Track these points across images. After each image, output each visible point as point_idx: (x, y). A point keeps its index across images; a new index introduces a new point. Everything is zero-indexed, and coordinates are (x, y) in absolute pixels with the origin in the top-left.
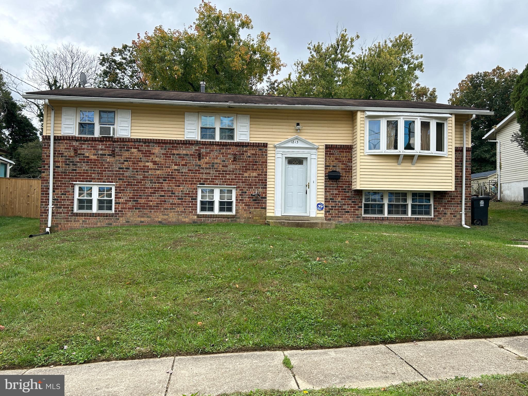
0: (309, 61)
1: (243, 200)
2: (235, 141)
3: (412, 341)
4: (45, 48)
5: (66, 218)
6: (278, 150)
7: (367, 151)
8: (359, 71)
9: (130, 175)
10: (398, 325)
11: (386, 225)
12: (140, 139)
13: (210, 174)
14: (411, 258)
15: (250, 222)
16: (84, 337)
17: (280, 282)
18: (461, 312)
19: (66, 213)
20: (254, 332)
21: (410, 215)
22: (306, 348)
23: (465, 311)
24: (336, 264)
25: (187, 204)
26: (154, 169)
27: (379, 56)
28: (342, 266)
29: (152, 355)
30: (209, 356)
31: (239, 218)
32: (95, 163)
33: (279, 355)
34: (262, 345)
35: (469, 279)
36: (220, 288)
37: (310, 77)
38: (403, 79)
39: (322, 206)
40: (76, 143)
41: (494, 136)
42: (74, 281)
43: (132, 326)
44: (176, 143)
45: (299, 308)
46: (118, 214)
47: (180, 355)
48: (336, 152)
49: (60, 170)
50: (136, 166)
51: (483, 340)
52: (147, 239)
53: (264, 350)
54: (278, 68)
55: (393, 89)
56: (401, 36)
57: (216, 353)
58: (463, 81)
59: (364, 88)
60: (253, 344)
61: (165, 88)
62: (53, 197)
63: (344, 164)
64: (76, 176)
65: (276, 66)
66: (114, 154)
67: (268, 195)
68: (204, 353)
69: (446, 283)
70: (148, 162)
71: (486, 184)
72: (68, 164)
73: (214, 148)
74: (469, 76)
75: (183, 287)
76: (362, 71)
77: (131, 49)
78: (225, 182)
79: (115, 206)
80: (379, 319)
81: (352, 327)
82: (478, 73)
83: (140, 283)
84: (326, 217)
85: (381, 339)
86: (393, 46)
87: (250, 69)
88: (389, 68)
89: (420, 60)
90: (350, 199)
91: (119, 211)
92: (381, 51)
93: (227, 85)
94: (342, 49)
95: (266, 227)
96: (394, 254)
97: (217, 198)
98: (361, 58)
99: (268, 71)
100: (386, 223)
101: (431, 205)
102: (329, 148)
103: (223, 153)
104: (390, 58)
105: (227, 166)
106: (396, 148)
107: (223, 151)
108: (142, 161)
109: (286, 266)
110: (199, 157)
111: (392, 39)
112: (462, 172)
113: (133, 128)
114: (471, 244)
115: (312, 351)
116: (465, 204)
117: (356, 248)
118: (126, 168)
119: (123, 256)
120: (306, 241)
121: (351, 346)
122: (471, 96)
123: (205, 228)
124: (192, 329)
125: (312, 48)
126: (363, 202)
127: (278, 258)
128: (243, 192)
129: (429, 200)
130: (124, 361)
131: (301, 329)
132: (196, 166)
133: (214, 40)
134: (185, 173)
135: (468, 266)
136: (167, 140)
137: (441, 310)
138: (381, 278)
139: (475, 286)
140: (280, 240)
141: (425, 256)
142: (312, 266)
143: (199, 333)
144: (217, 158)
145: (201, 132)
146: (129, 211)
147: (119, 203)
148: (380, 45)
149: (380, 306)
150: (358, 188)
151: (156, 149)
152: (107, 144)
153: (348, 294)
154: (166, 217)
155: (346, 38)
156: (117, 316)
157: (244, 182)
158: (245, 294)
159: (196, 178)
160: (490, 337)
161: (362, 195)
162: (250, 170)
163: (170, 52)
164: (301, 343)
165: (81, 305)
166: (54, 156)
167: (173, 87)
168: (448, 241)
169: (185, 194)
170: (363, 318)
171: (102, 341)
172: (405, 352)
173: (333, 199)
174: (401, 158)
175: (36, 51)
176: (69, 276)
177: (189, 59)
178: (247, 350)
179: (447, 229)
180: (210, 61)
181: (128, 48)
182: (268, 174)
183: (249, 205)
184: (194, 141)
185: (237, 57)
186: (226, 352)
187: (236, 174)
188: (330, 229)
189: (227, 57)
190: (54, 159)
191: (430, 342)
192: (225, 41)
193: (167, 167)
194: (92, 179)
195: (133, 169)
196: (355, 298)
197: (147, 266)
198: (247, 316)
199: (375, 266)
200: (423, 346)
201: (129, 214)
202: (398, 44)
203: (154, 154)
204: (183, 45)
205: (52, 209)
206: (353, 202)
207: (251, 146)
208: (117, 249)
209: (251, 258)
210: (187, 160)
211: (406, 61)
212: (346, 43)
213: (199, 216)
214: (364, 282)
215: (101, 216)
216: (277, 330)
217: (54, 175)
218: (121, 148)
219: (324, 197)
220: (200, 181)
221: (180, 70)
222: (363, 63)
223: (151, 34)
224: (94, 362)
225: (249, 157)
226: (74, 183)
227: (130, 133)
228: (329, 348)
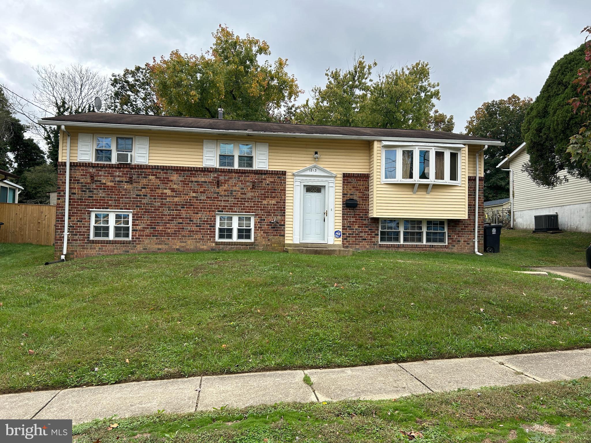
0: (327, 87)
1: (261, 227)
2: (254, 168)
3: (422, 360)
4: (52, 68)
5: (82, 246)
6: (297, 178)
7: (384, 180)
8: (376, 98)
9: (147, 202)
10: (409, 346)
11: (402, 253)
12: (158, 166)
13: (228, 201)
14: (423, 284)
15: (268, 250)
16: (113, 360)
17: (299, 307)
18: (467, 334)
19: (82, 240)
20: (276, 353)
21: (424, 242)
22: (325, 367)
23: (472, 332)
24: (353, 290)
25: (205, 232)
26: (172, 196)
27: (396, 84)
28: (359, 291)
29: (180, 375)
30: (234, 375)
31: (257, 245)
32: (112, 189)
33: (300, 374)
34: (283, 365)
35: (476, 303)
36: (242, 313)
37: (327, 104)
38: (420, 107)
39: (340, 234)
40: (93, 170)
41: (507, 165)
42: (98, 307)
43: (159, 349)
44: (194, 170)
45: (318, 331)
46: (135, 241)
47: (207, 375)
48: (354, 180)
49: (76, 197)
50: (154, 193)
51: (487, 358)
52: (167, 266)
53: (285, 369)
54: (296, 94)
55: (410, 116)
56: (418, 64)
57: (240, 373)
58: (479, 109)
59: (381, 115)
60: (275, 364)
61: (181, 113)
62: (69, 224)
63: (361, 192)
64: (93, 202)
65: (293, 93)
66: (132, 181)
67: (286, 223)
68: (229, 372)
69: (455, 307)
70: (166, 189)
71: (500, 212)
72: (85, 191)
73: (233, 175)
74: (485, 104)
75: (206, 312)
76: (380, 98)
77: (144, 71)
78: (244, 209)
79: (132, 233)
80: (392, 340)
81: (367, 348)
82: (494, 101)
83: (164, 309)
84: (343, 244)
85: (394, 358)
86: (410, 73)
87: (267, 94)
88: (406, 96)
89: (437, 88)
90: (367, 227)
91: (136, 238)
92: (398, 78)
93: (244, 111)
94: (360, 76)
95: (285, 255)
96: (408, 280)
97: (235, 225)
98: (378, 85)
99: (286, 98)
100: (402, 250)
101: (445, 233)
102: (347, 176)
103: (242, 181)
104: (407, 86)
105: (246, 194)
106: (411, 177)
107: (242, 179)
108: (159, 188)
109: (305, 291)
110: (218, 184)
111: (409, 67)
112: (475, 200)
113: (151, 155)
114: (481, 271)
115: (330, 370)
116: (478, 232)
117: (371, 274)
118: (144, 195)
119: (145, 283)
120: (324, 268)
121: (367, 365)
122: (487, 124)
123: (224, 256)
124: (217, 351)
125: (330, 74)
126: (380, 229)
127: (298, 284)
128: (261, 220)
129: (444, 228)
130: (153, 381)
131: (320, 350)
132: (215, 193)
133: (231, 66)
134: (203, 200)
135: (477, 291)
136: (186, 167)
137: (450, 332)
138: (395, 303)
139: (482, 310)
140: (299, 267)
141: (437, 282)
142: (330, 292)
143: (224, 354)
144: (236, 186)
145: (220, 159)
146: (146, 239)
147: (137, 230)
148: (397, 73)
149: (393, 329)
150: (375, 216)
151: (174, 176)
152: (124, 171)
153: (365, 318)
154: (183, 244)
155: (364, 65)
156: (144, 339)
157: (263, 210)
158: (266, 318)
159: (214, 206)
160: (492, 356)
161: (378, 223)
162: (268, 197)
163: (187, 77)
164: (320, 362)
165: (107, 330)
166: (70, 183)
167: (189, 112)
168: (460, 267)
169: (204, 221)
170: (378, 340)
171: (131, 364)
172: (415, 369)
173: (350, 227)
174: (416, 186)
175: (44, 72)
176: (93, 302)
177: (206, 85)
178: (270, 370)
179: (460, 257)
180: (227, 86)
181: (141, 70)
182: (286, 201)
183: (268, 233)
184: (213, 169)
185: (255, 83)
186: (250, 372)
187: (255, 202)
188: (347, 256)
189: (244, 83)
190: (70, 185)
191: (439, 360)
192: (243, 67)
193: (185, 194)
194: (109, 206)
195: (151, 196)
196: (371, 321)
197: (170, 292)
198: (269, 339)
199: (389, 292)
200: (432, 364)
201: (147, 241)
202: (415, 72)
203: (172, 181)
204: (200, 70)
205: (68, 237)
206: (369, 230)
207: (270, 174)
208: (139, 276)
209: (271, 285)
210: (205, 187)
211: (423, 89)
212: (363, 70)
213: (217, 243)
214: (379, 307)
215: (118, 244)
216: (297, 351)
217: (70, 202)
218: (139, 175)
219: (341, 224)
220: (219, 209)
221: (197, 95)
222: (381, 90)
223: (167, 58)
224: (124, 382)
225: (268, 184)
226: (91, 210)
227: (148, 160)
228: (346, 367)
